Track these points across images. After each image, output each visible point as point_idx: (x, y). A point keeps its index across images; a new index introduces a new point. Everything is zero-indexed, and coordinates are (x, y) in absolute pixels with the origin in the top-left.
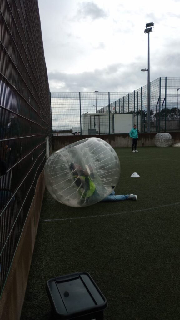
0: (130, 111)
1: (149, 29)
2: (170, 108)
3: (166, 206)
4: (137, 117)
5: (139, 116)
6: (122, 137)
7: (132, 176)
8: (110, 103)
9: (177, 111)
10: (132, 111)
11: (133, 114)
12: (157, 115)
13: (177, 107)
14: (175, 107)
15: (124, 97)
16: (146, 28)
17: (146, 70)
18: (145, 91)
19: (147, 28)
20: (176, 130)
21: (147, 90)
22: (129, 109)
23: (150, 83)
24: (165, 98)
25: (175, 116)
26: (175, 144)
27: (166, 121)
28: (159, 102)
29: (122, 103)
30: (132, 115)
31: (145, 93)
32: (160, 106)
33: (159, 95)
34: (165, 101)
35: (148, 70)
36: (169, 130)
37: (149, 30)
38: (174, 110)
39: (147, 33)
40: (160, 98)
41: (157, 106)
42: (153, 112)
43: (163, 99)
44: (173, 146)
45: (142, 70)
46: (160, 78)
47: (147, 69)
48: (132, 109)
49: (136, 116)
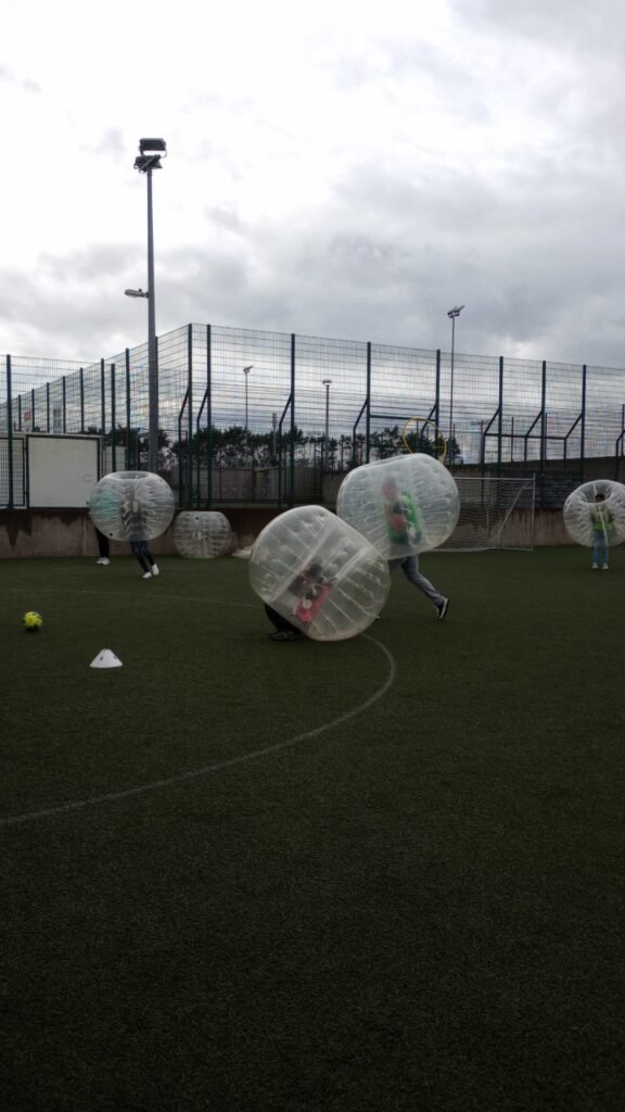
0: (86, 430)
1: (149, 157)
2: (222, 427)
3: (214, 768)
4: (114, 451)
5: (120, 451)
6: (57, 520)
7: (96, 663)
8: (14, 395)
9: (245, 441)
10: (92, 430)
11: (98, 439)
12: (179, 448)
13: (246, 428)
14: (238, 425)
15: (64, 378)
16: (138, 154)
17: (142, 295)
18: (141, 363)
19: (142, 153)
20: (241, 501)
21: (147, 360)
22: (83, 421)
23: (157, 338)
24: (208, 394)
25: (239, 457)
26: (242, 548)
27: (209, 469)
28: (187, 405)
29: (56, 397)
30: (92, 445)
31: (139, 370)
32: (190, 419)
33: (186, 383)
34: (206, 405)
35: (150, 295)
36: (221, 501)
37: (149, 161)
38: (236, 435)
39: (145, 170)
40: (189, 394)
41: (180, 418)
42: (168, 438)
43: (201, 399)
44: (234, 555)
45: (129, 293)
46: (190, 326)
47: (145, 290)
48: (93, 419)
49: (109, 449)
